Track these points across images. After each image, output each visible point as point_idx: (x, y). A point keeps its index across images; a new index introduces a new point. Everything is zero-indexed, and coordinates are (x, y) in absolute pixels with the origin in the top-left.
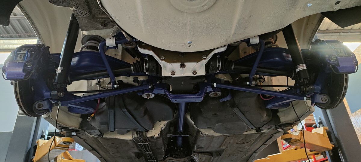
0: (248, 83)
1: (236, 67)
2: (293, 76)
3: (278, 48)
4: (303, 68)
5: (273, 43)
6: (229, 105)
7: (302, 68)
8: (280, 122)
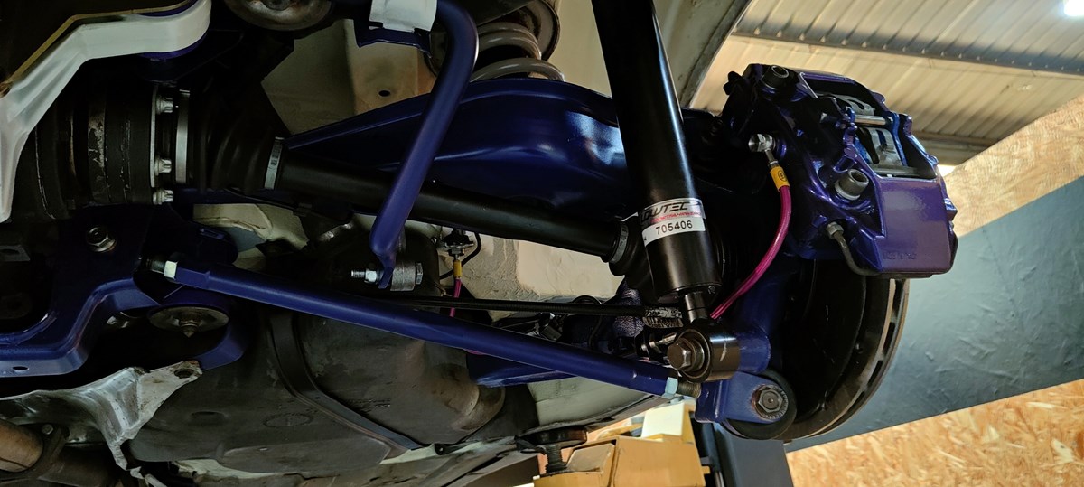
0: (372, 276)
1: (294, 173)
2: (621, 252)
3: (555, 85)
4: (689, 223)
5: (531, 55)
6: (274, 375)
7: (679, 220)
8: (536, 423)
